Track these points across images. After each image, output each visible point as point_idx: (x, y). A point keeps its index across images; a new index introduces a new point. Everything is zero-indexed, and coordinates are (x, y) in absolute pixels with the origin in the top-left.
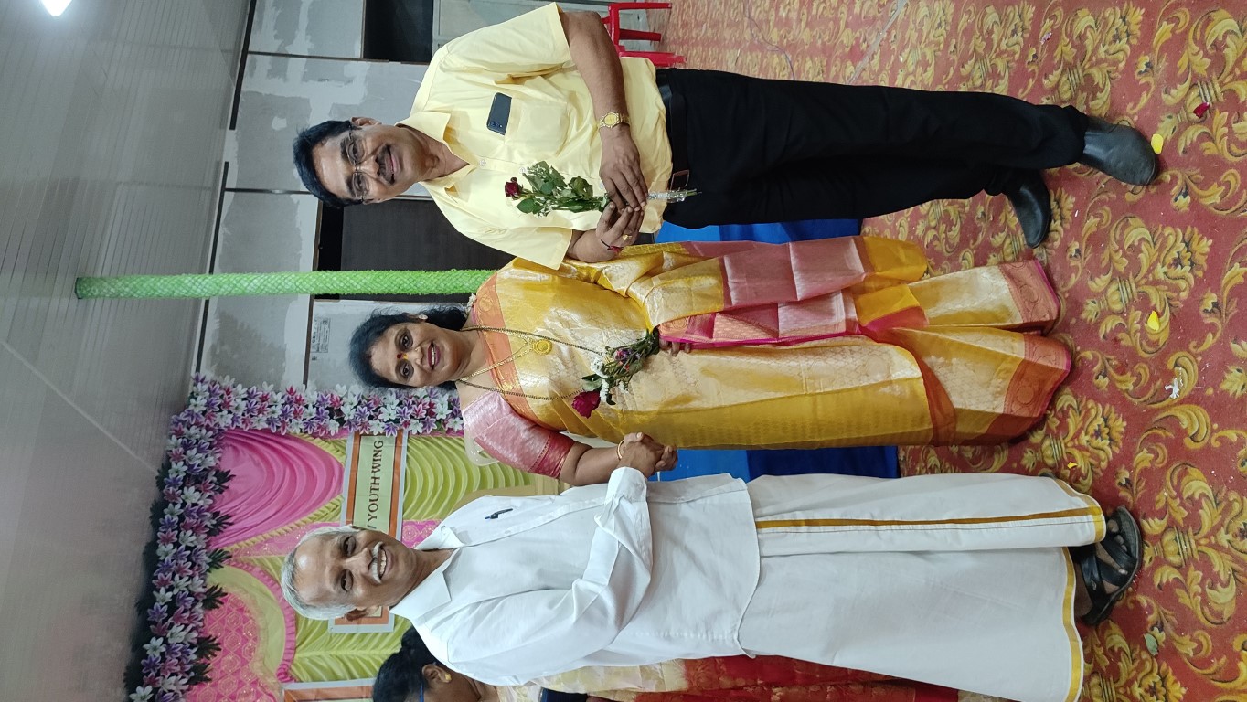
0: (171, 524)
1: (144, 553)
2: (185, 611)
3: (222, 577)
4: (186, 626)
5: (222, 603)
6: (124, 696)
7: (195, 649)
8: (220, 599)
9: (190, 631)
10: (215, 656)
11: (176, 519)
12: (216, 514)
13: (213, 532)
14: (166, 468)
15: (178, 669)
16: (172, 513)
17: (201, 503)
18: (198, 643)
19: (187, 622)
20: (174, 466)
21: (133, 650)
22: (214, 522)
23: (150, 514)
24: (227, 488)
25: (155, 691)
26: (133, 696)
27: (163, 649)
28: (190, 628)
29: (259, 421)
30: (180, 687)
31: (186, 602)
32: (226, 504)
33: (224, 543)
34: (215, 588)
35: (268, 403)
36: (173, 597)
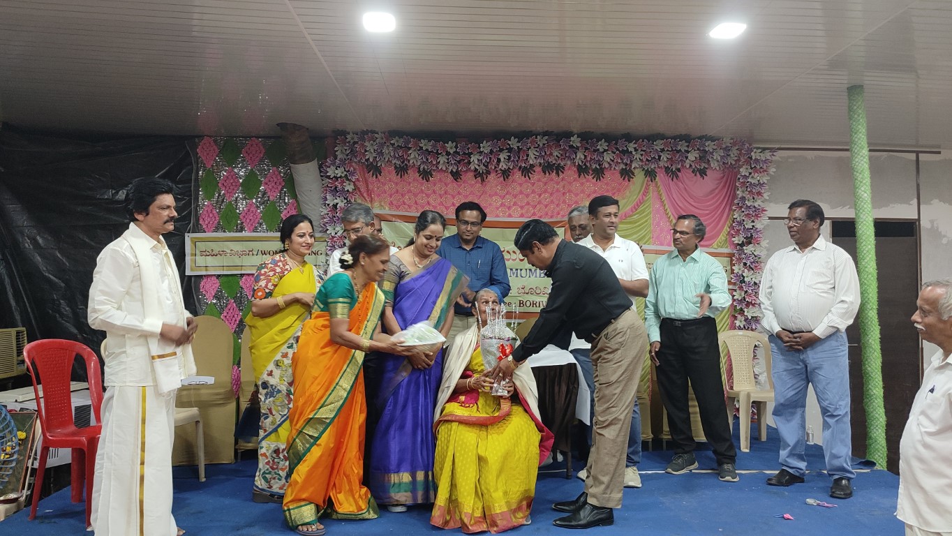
0: (676, 145)
1: (659, 133)
2: (621, 159)
3: (639, 177)
4: (613, 161)
5: (624, 179)
6: (575, 131)
7: (598, 167)
8: (626, 178)
9: (609, 163)
10: (593, 178)
11: (679, 148)
12: (679, 170)
13: (667, 169)
14: (712, 139)
15: (589, 159)
16: (682, 146)
17: (688, 161)
18: (601, 168)
19: (615, 161)
20: (713, 143)
21: (602, 134)
22: (674, 170)
23: (683, 133)
24: (695, 175)
25: (578, 148)
26: (576, 135)
27: (601, 150)
28: (611, 163)
29: (743, 192)
30: (577, 161)
31: (627, 160)
32: (686, 175)
33: (661, 177)
34: (633, 174)
35: (755, 197)
36: (631, 152)
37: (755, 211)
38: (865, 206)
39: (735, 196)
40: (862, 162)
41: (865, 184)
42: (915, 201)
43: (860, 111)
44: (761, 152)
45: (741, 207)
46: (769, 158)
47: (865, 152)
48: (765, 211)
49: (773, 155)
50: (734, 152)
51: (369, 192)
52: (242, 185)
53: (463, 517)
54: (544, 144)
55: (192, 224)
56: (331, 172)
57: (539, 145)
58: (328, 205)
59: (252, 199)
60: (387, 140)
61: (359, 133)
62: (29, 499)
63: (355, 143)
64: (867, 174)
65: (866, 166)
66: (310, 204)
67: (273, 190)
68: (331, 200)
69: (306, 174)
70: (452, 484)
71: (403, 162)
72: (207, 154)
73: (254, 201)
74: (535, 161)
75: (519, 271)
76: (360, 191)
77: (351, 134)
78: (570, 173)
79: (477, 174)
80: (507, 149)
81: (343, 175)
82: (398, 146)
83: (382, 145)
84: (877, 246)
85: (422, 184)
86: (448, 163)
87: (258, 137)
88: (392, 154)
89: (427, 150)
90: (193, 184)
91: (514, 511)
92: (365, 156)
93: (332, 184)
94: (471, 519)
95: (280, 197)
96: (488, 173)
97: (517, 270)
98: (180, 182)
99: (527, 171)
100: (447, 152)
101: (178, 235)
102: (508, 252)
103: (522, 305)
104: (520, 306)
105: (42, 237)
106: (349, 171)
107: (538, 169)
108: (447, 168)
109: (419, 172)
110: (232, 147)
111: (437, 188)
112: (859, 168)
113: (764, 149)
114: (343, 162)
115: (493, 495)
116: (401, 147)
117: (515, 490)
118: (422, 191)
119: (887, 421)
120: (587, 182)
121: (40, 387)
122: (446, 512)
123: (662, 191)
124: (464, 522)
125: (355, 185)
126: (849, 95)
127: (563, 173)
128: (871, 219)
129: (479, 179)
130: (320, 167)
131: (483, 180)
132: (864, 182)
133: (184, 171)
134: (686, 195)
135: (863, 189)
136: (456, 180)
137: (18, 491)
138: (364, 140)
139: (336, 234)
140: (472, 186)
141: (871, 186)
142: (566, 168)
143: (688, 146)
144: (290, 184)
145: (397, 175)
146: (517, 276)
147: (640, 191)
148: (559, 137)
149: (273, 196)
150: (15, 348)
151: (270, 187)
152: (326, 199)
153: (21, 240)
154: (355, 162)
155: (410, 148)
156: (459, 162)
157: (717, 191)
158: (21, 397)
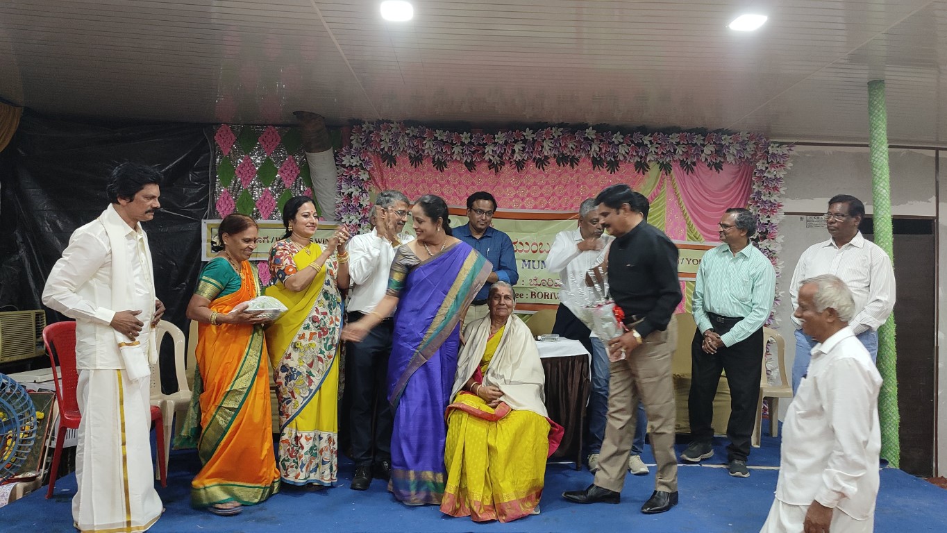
0: (692, 139)
1: (675, 127)
2: (636, 152)
3: (654, 170)
4: (628, 154)
5: (638, 172)
6: (591, 124)
7: (613, 159)
8: (641, 171)
9: (624, 156)
10: (608, 171)
11: (695, 141)
12: (694, 164)
13: (682, 162)
14: (729, 133)
15: (604, 151)
16: (698, 140)
17: (703, 155)
18: (616, 161)
19: (630, 153)
20: (730, 137)
21: (618, 126)
22: (689, 163)
23: (699, 127)
24: (711, 169)
25: (593, 140)
26: (591, 128)
27: (616, 143)
28: (626, 155)
29: (759, 186)
30: (592, 154)
31: (642, 152)
32: (701, 169)
33: (676, 170)
34: (648, 167)
35: (772, 191)
36: (646, 145)
37: (771, 206)
38: (884, 202)
39: (750, 191)
40: (882, 158)
41: (884, 180)
42: (934, 198)
43: (880, 107)
44: (778, 147)
45: (757, 202)
46: (787, 153)
47: (885, 147)
48: (781, 206)
49: (790, 150)
50: (751, 147)
51: (384, 181)
52: (258, 172)
53: (473, 505)
54: (559, 136)
55: (208, 209)
56: (346, 162)
57: (554, 137)
58: (343, 193)
59: (268, 186)
60: (402, 129)
61: (375, 123)
62: (46, 479)
63: (371, 132)
64: (886, 170)
65: (886, 162)
66: (325, 193)
67: (289, 178)
68: (346, 190)
69: (322, 162)
70: (462, 473)
71: (417, 152)
72: (224, 142)
73: (270, 188)
74: (550, 153)
75: (531, 262)
76: (374, 180)
77: (367, 123)
78: (585, 165)
79: (491, 165)
80: (521, 140)
81: (358, 164)
82: (413, 136)
83: (397, 135)
84: (895, 243)
85: (436, 174)
86: (462, 153)
87: (274, 126)
88: (407, 144)
89: (442, 140)
90: (210, 172)
91: (523, 501)
92: (380, 145)
93: (347, 173)
94: (480, 509)
95: (296, 186)
96: (502, 164)
97: (529, 261)
98: (198, 169)
99: (541, 163)
100: (462, 142)
101: (195, 221)
102: (521, 243)
103: (533, 297)
104: (532, 297)
105: (63, 222)
106: (364, 160)
107: (553, 161)
108: (461, 159)
109: (433, 162)
110: (248, 135)
111: (451, 178)
112: (878, 163)
113: (781, 144)
114: (358, 151)
115: (501, 485)
116: (416, 137)
117: (523, 479)
118: (436, 181)
119: (901, 420)
120: (602, 174)
121: (58, 369)
122: (456, 500)
123: (676, 184)
124: (473, 510)
125: (369, 174)
126: (870, 91)
127: (577, 165)
128: (889, 216)
129: (493, 170)
130: (336, 155)
131: (497, 171)
132: (883, 178)
133: (202, 157)
134: (701, 189)
135: (882, 185)
136: (470, 171)
137: (36, 470)
138: (379, 129)
139: (350, 222)
140: (486, 176)
141: (890, 182)
142: (581, 160)
143: (704, 140)
144: (306, 173)
145: (412, 165)
146: (529, 268)
147: (655, 184)
148: (573, 128)
149: (289, 183)
150: (34, 330)
151: (286, 175)
152: (341, 188)
153: (41, 224)
154: (371, 152)
155: (424, 139)
156: (474, 152)
157: (732, 185)
158: (39, 377)
